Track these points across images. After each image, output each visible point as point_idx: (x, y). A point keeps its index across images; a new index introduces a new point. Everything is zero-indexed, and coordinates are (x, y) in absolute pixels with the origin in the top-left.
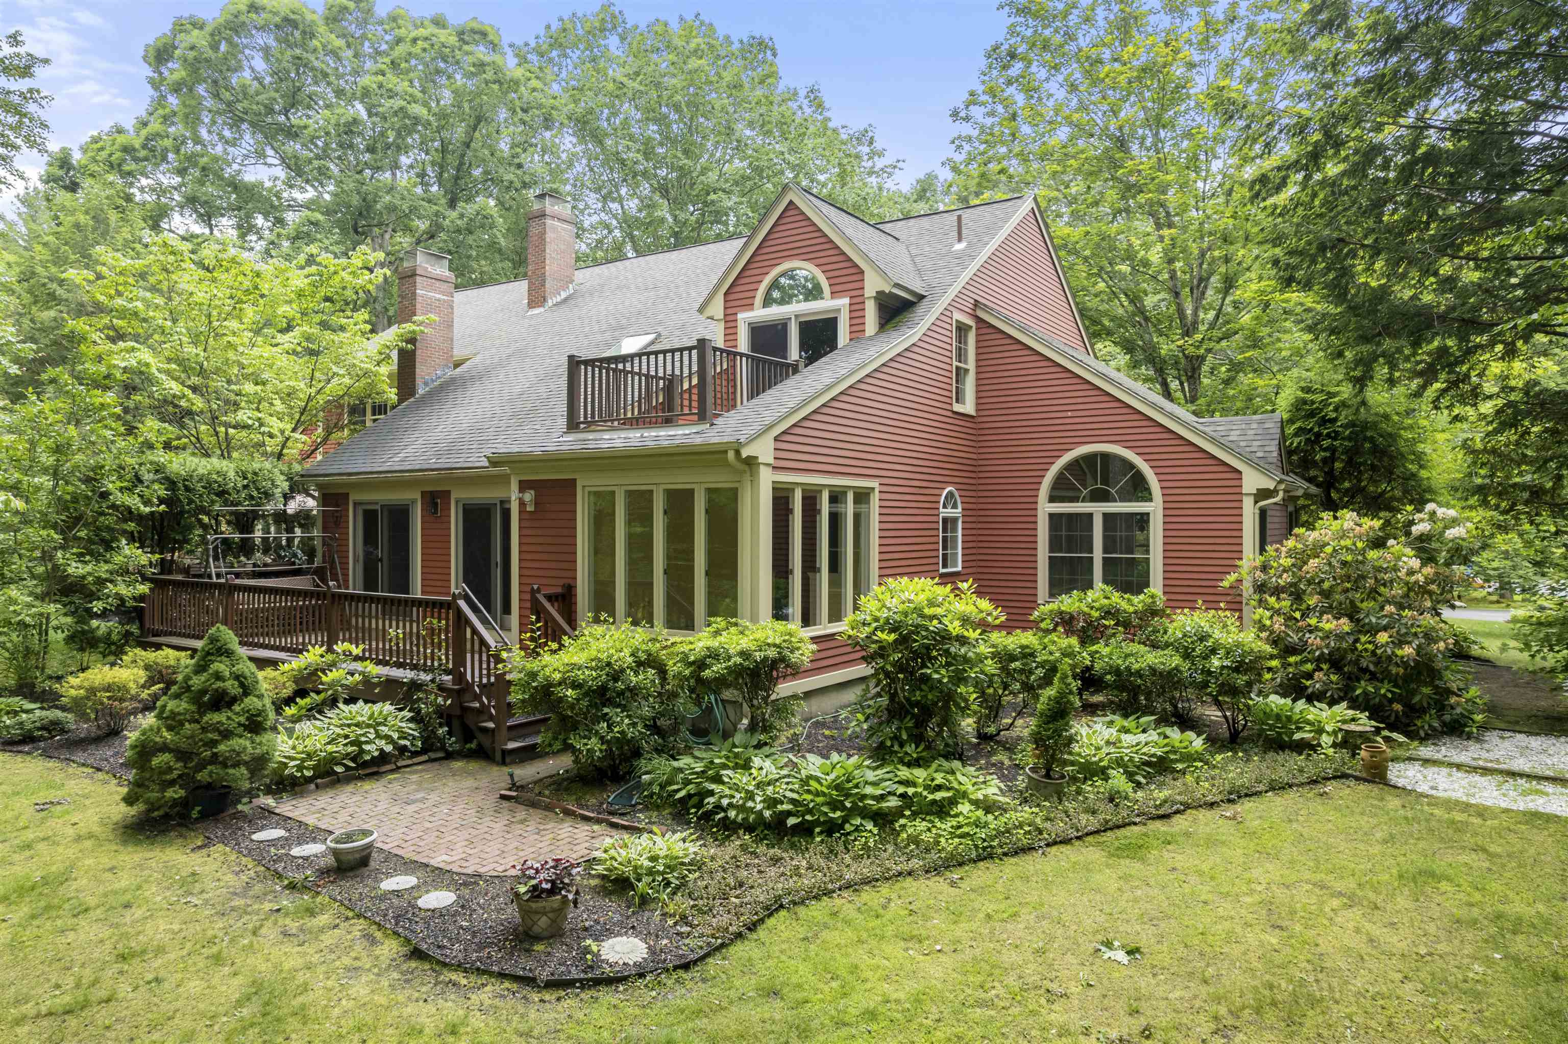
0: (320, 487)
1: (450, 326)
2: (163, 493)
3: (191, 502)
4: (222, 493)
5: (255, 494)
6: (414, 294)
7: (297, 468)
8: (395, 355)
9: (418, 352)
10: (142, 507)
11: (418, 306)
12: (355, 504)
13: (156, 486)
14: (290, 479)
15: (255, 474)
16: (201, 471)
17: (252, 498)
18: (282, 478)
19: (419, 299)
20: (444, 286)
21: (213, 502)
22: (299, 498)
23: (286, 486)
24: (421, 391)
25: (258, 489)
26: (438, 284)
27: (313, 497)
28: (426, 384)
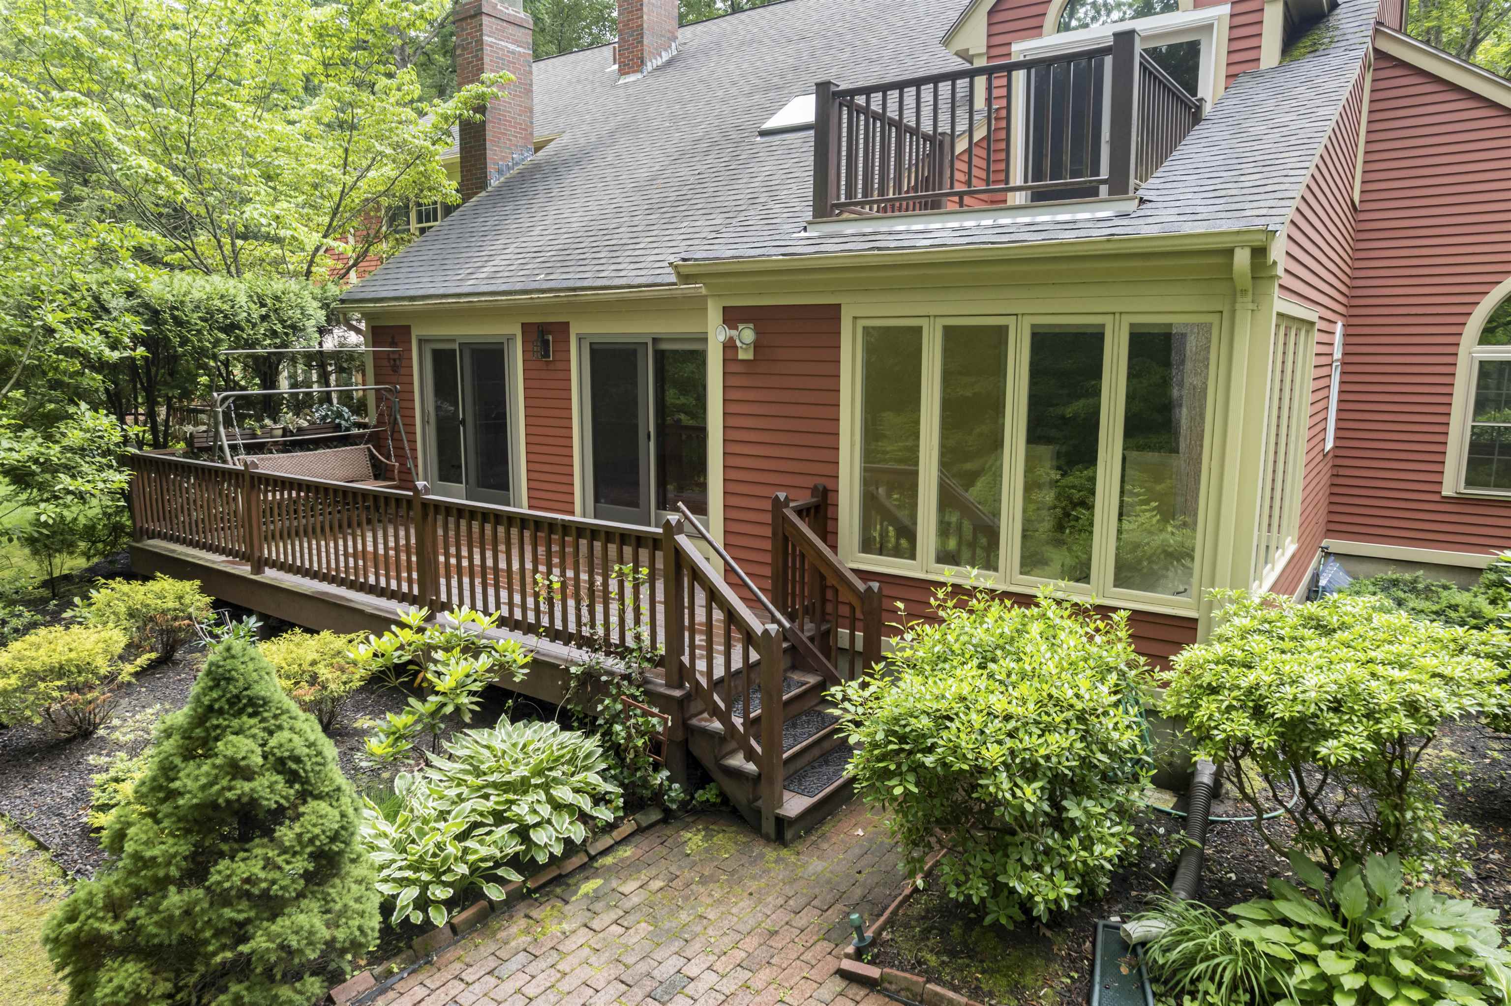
0: (366, 316)
1: (528, 91)
2: (139, 328)
3: (184, 342)
4: (230, 328)
5: (278, 328)
6: (480, 42)
7: (333, 290)
8: (456, 129)
9: (489, 127)
10: (107, 352)
11: (487, 60)
12: (421, 341)
13: (128, 318)
14: (325, 306)
15: (277, 298)
16: (196, 295)
17: (274, 334)
18: (316, 304)
19: (487, 50)
20: (519, 33)
21: (217, 342)
22: (337, 332)
23: (321, 315)
24: (494, 182)
25: (282, 321)
26: (511, 29)
27: (358, 331)
28: (500, 172)
